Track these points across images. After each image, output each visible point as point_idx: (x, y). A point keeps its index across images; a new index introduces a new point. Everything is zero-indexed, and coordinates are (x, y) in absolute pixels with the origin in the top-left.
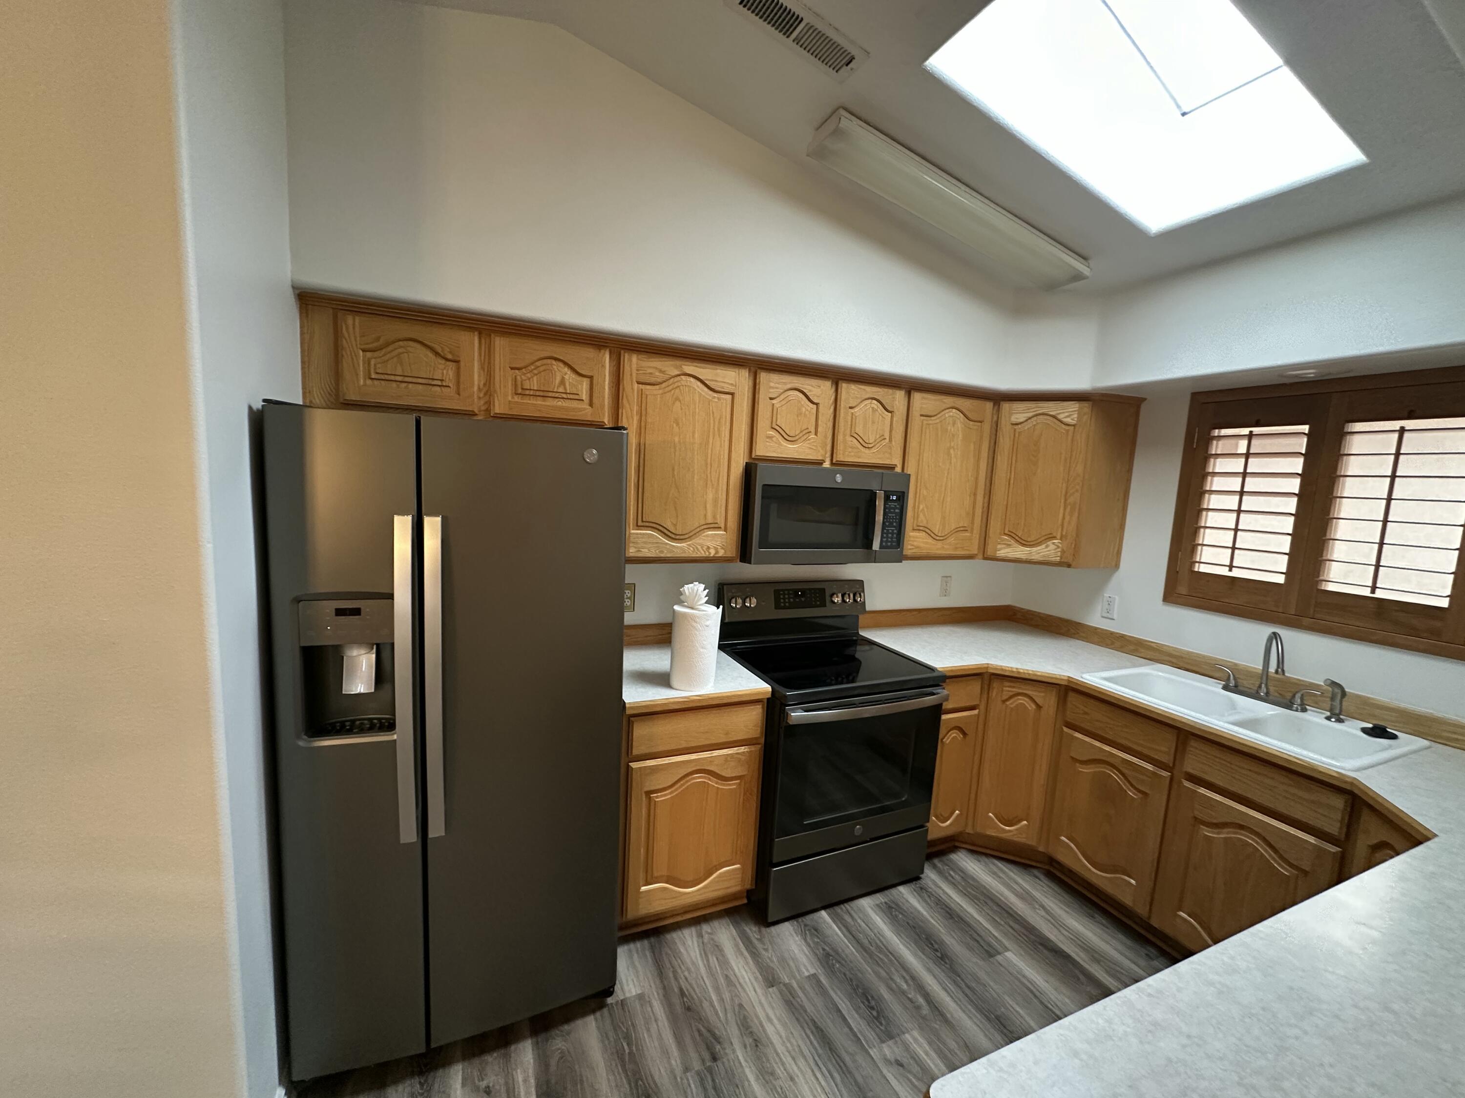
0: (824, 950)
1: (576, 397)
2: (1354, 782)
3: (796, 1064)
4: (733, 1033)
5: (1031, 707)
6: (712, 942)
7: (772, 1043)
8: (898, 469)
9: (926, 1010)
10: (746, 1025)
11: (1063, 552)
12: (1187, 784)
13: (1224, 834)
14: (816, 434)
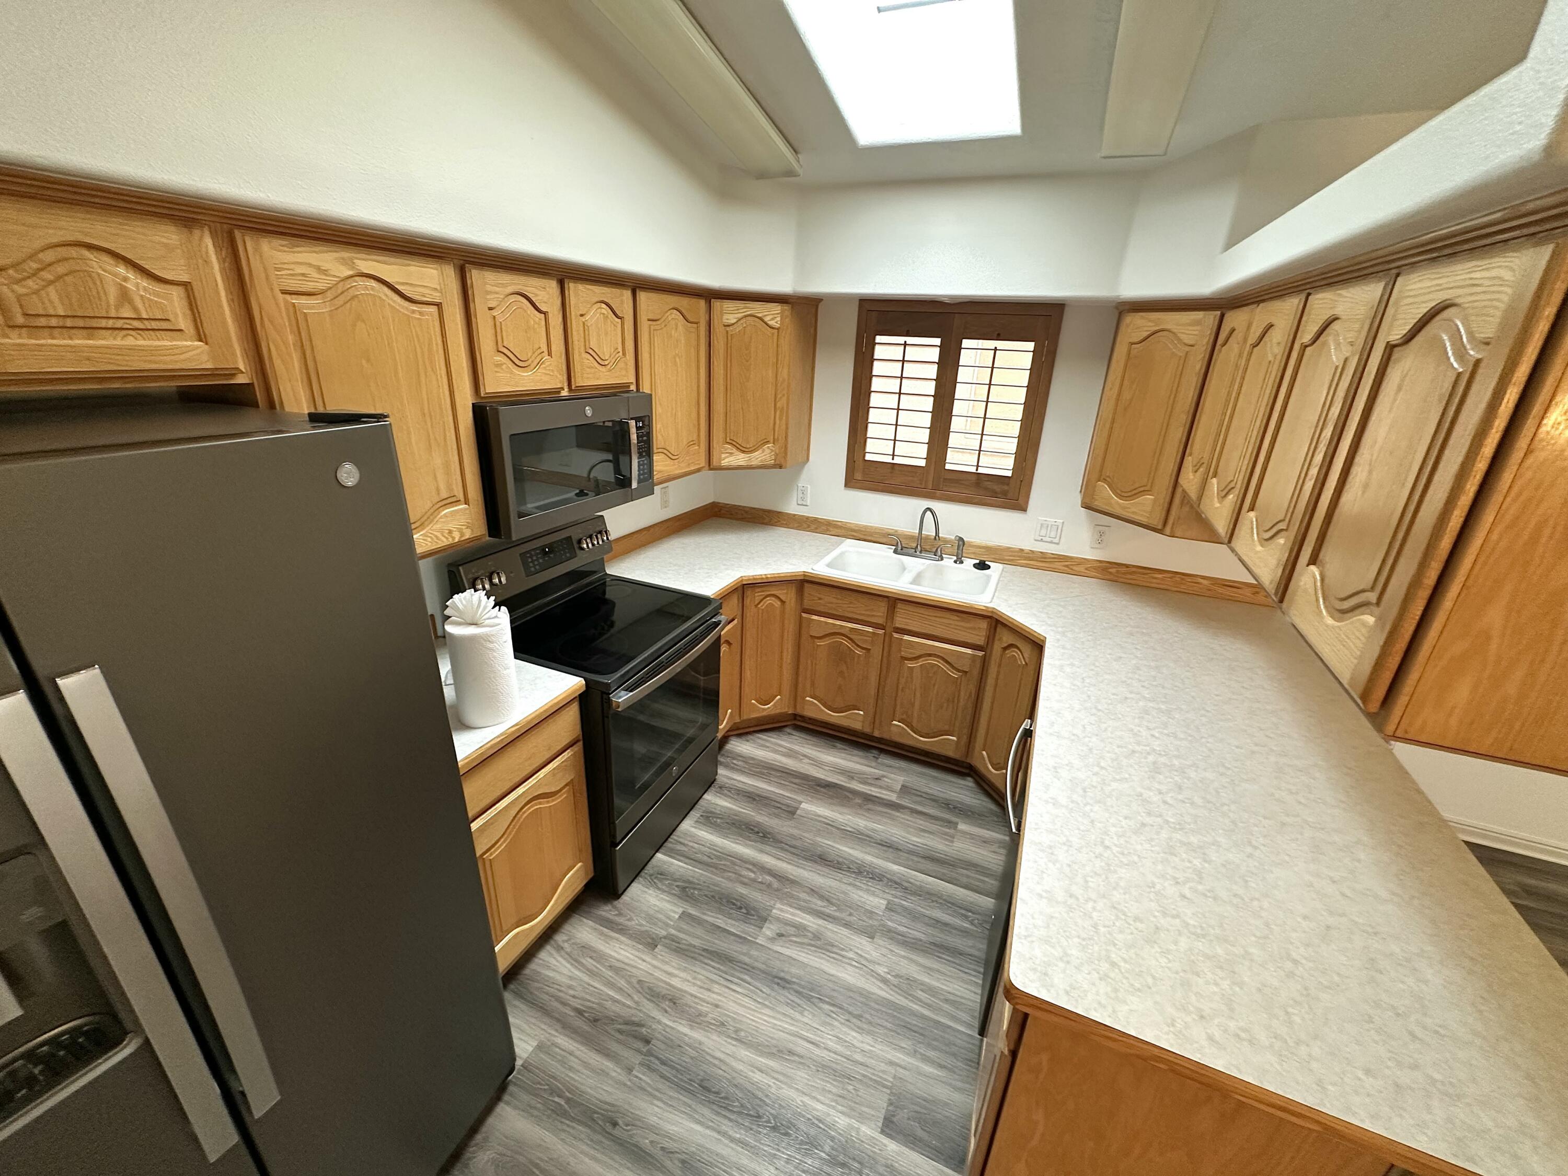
0: (677, 886)
1: (164, 325)
2: (994, 611)
3: (713, 992)
4: (651, 1010)
5: (777, 604)
6: (575, 947)
7: (686, 992)
8: (633, 387)
9: (776, 884)
10: (655, 995)
11: (776, 455)
12: (896, 635)
13: (921, 662)
14: (550, 354)
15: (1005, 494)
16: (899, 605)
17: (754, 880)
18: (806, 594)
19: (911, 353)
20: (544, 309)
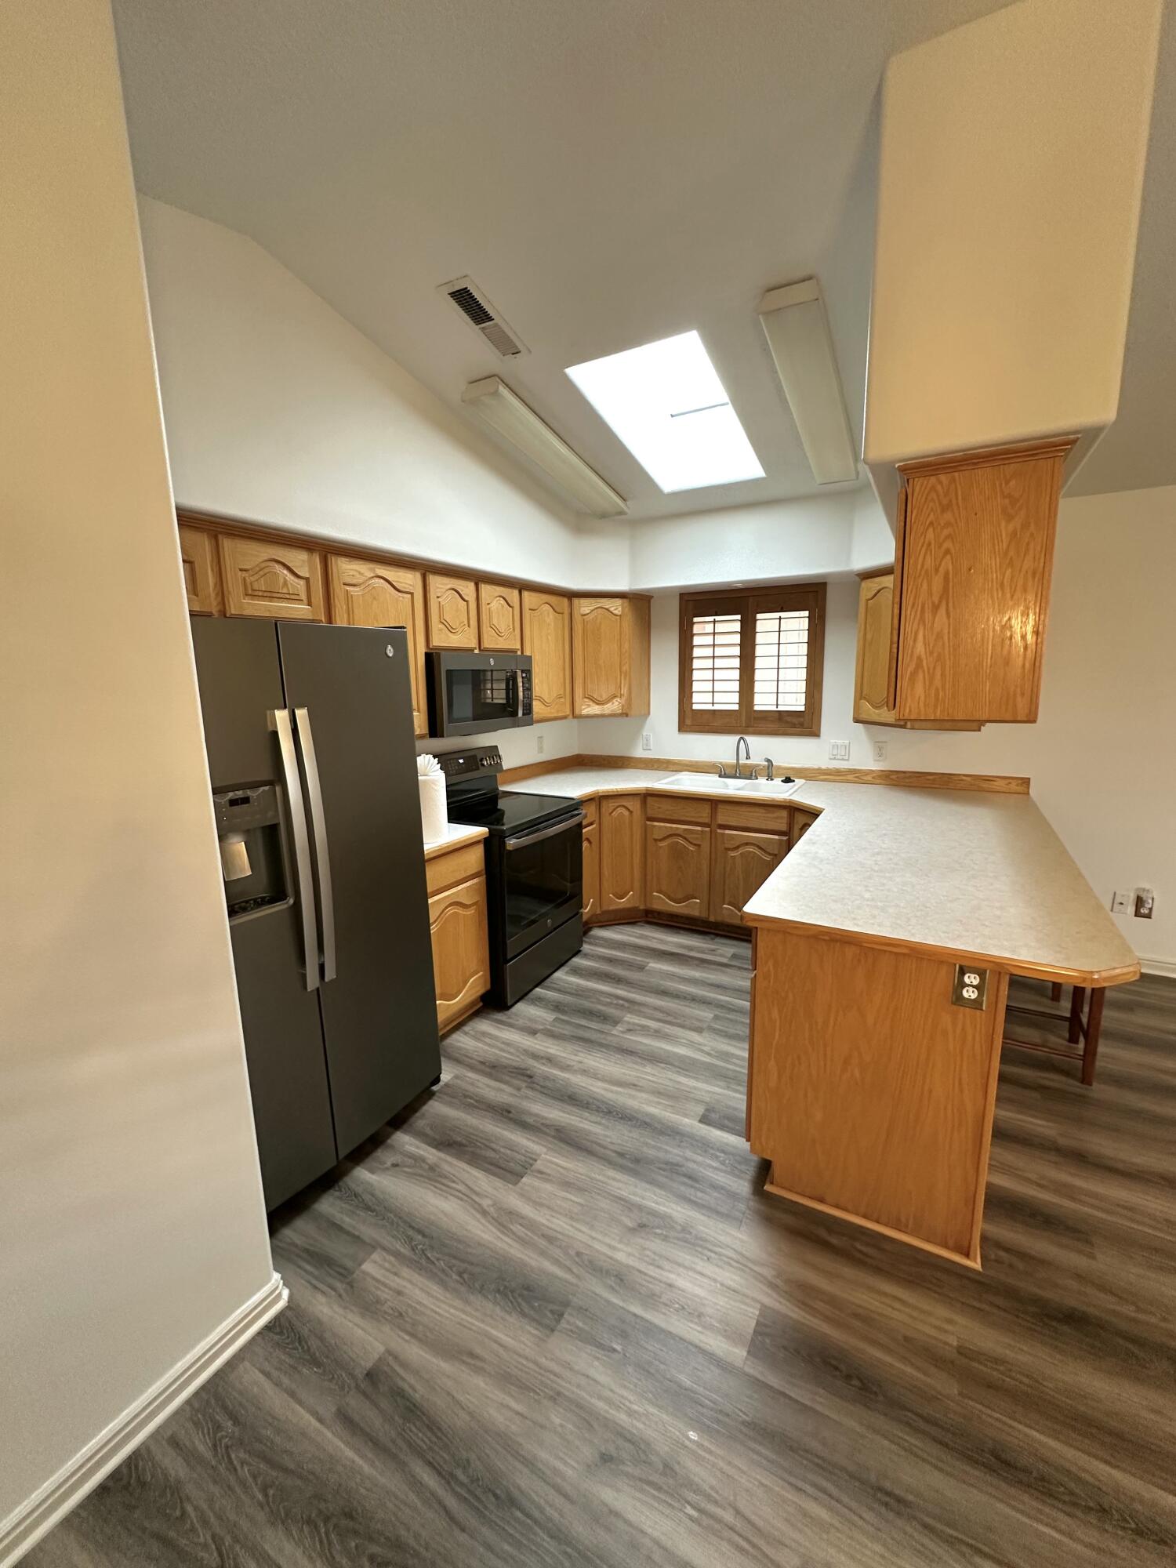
0: (552, 1005)
1: (297, 597)
2: (791, 801)
3: (578, 1057)
4: (531, 1062)
5: (627, 813)
6: (477, 1033)
7: (556, 1055)
8: (519, 653)
9: (626, 1004)
10: (535, 1056)
11: (623, 706)
12: (719, 831)
13: (741, 850)
14: (469, 626)
15: (801, 725)
16: (720, 806)
17: (611, 1003)
18: (648, 806)
19: (720, 628)
20: (466, 599)
